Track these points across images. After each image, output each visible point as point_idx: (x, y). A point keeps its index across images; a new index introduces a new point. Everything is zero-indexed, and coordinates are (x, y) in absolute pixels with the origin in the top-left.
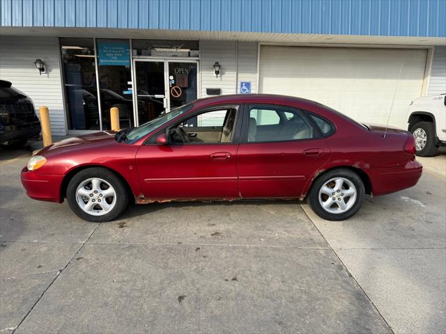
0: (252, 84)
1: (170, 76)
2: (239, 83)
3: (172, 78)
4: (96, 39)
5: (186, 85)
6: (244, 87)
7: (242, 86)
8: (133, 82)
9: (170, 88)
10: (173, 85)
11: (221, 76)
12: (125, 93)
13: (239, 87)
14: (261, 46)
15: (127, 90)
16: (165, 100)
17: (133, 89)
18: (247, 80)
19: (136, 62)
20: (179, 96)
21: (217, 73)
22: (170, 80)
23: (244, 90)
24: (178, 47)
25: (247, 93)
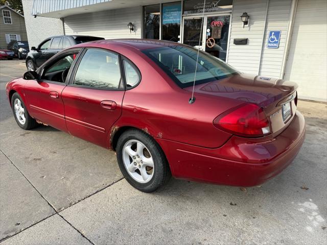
0: (282, 33)
1: (207, 29)
3: (209, 30)
4: (162, 4)
5: (219, 37)
6: (273, 37)
7: (271, 35)
8: (181, 36)
9: (207, 40)
10: (209, 37)
11: (250, 26)
13: (267, 36)
17: (180, 41)
18: (277, 29)
19: (185, 19)
20: (213, 46)
21: (246, 23)
22: (207, 33)
23: (272, 40)
24: (215, 3)
25: (275, 42)
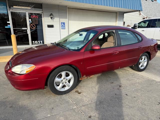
0: (65, 23)
1: (29, 19)
2: (60, 23)
3: (30, 20)
5: (37, 23)
6: (63, 25)
7: (62, 24)
8: (10, 22)
9: (30, 25)
10: (31, 23)
11: (53, 20)
12: (6, 27)
13: (61, 24)
14: (68, 8)
15: (7, 26)
16: (28, 30)
17: (10, 25)
18: (63, 22)
19: (11, 12)
20: (34, 28)
21: (51, 18)
22: (29, 21)
23: (63, 26)
24: (32, 6)
25: (64, 27)
